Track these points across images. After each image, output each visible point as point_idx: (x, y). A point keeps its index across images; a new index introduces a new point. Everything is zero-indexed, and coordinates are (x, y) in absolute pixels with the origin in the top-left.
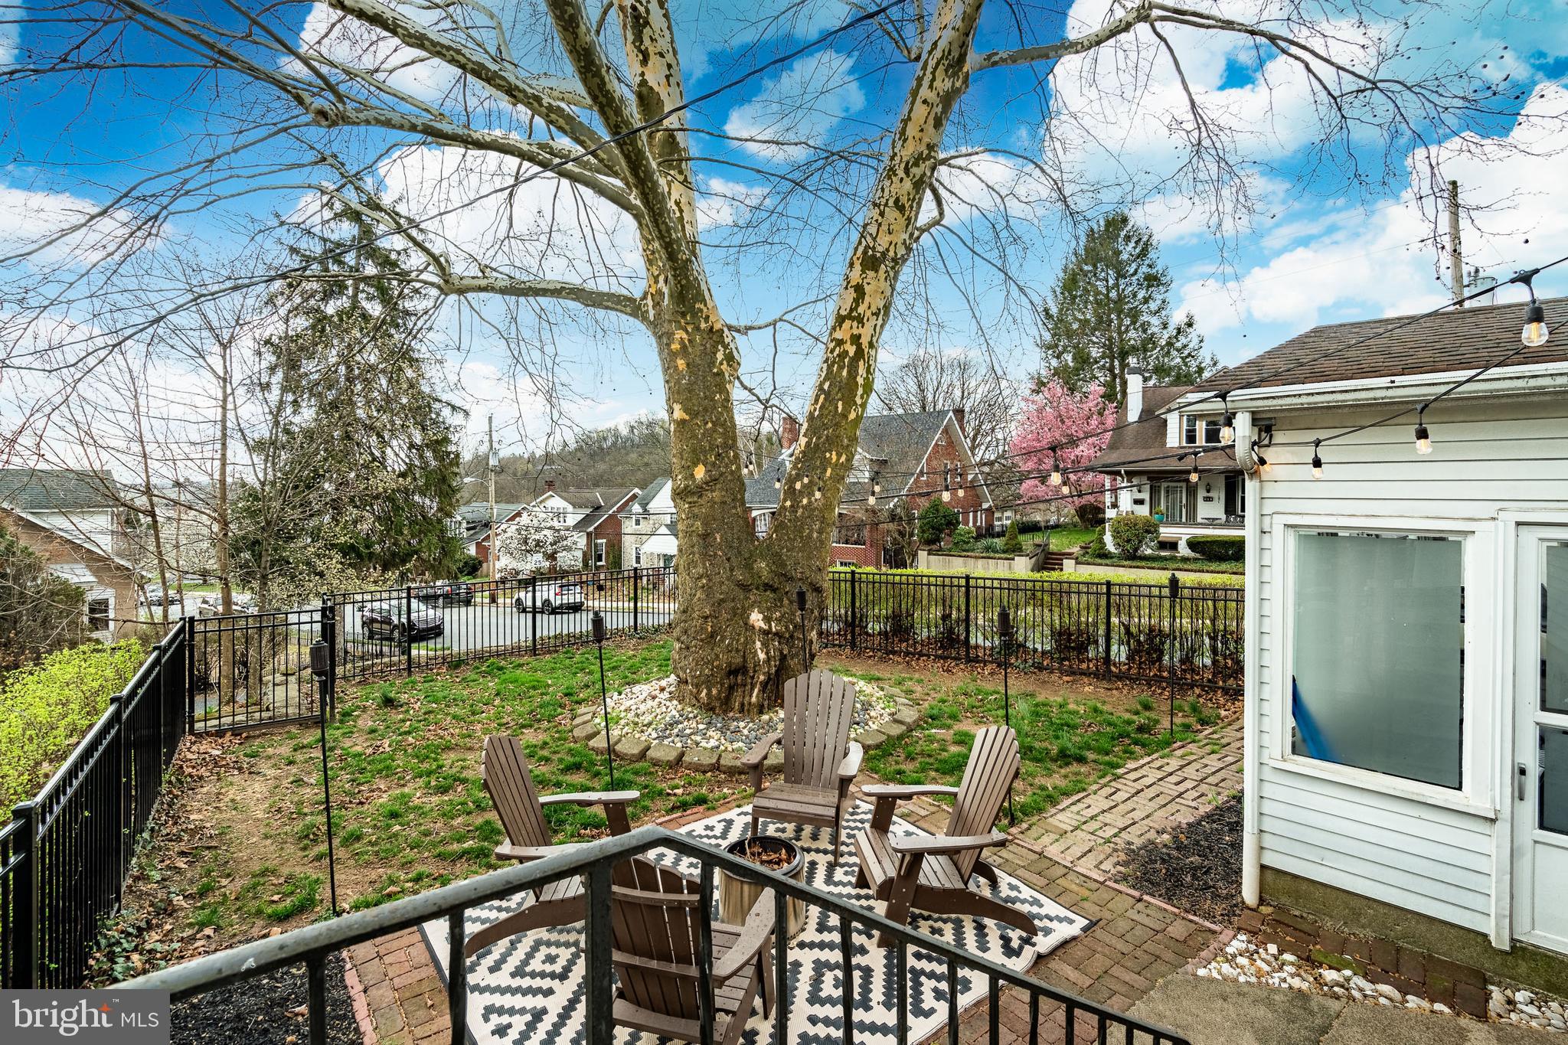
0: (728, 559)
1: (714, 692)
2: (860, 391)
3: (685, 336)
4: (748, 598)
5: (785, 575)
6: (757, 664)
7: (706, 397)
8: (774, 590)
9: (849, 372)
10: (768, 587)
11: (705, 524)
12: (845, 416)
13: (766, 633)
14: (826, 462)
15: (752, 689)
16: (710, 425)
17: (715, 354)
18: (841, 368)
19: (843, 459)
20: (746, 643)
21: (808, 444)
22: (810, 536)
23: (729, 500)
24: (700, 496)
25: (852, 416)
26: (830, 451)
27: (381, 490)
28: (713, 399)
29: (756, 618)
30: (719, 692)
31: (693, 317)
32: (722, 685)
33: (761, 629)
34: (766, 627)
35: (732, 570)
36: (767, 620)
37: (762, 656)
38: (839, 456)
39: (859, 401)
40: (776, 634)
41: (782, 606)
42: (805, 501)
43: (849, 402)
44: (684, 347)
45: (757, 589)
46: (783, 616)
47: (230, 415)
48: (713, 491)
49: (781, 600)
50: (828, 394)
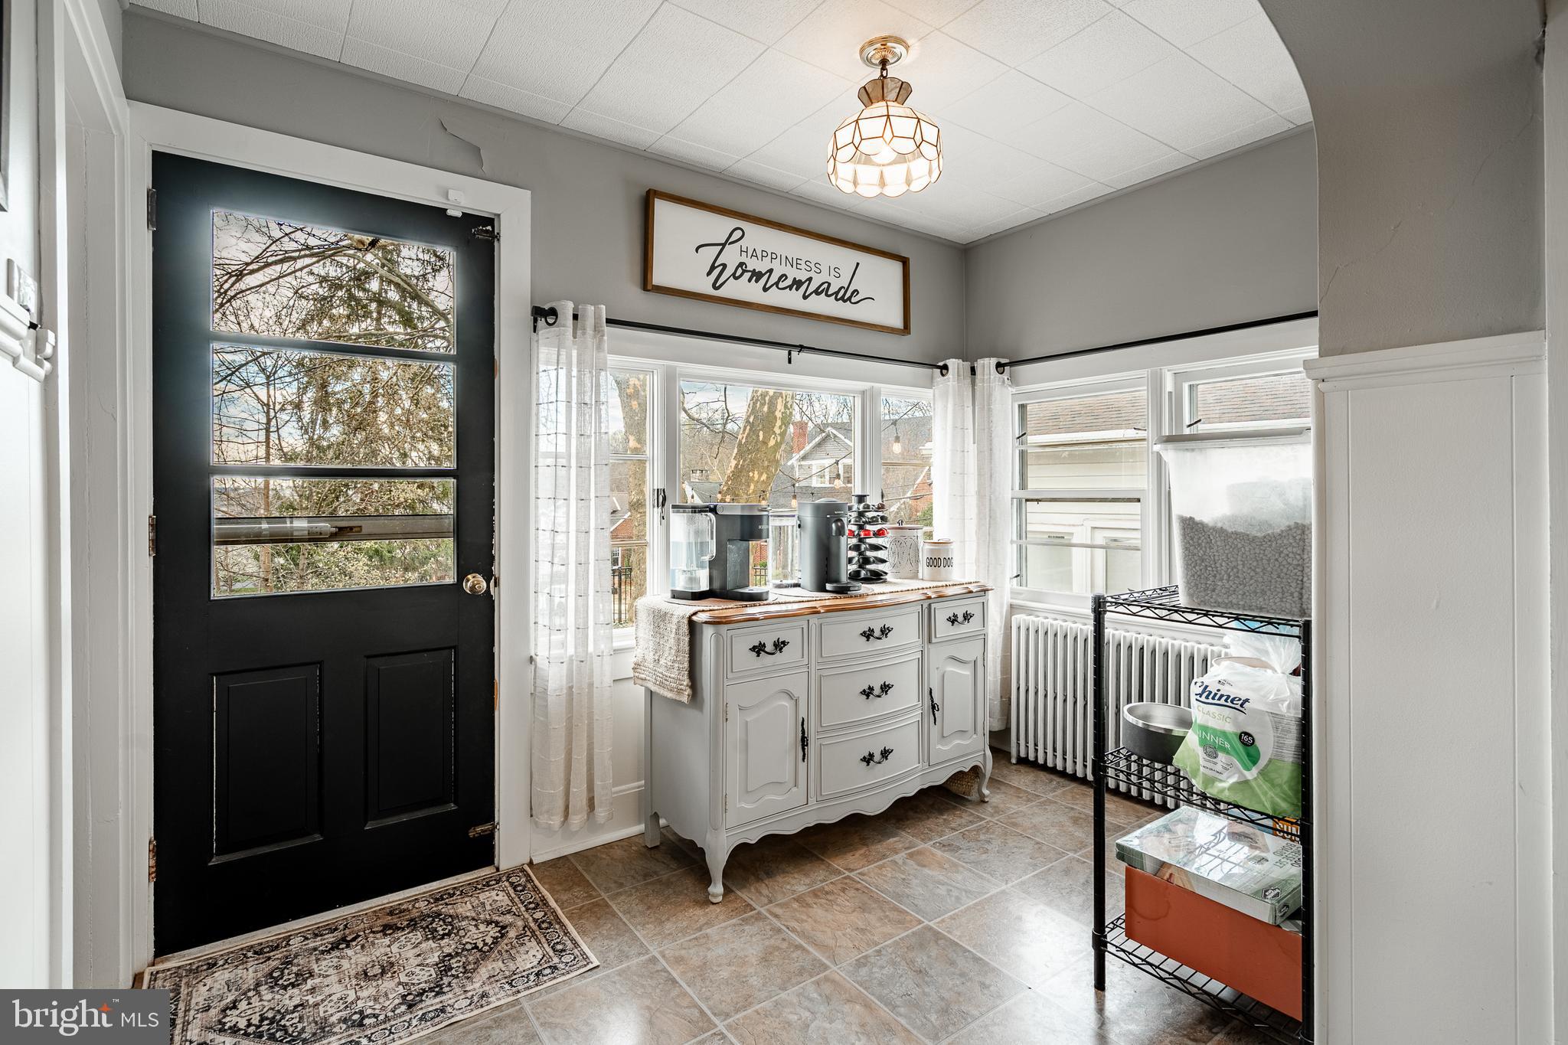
2: (779, 423)
9: (769, 408)
12: (765, 443)
14: (749, 480)
18: (763, 405)
19: (764, 477)
21: (736, 466)
25: (772, 443)
26: (753, 471)
27: (402, 500)
38: (760, 475)
39: (777, 430)
43: (769, 429)
47: (273, 436)
50: (752, 425)
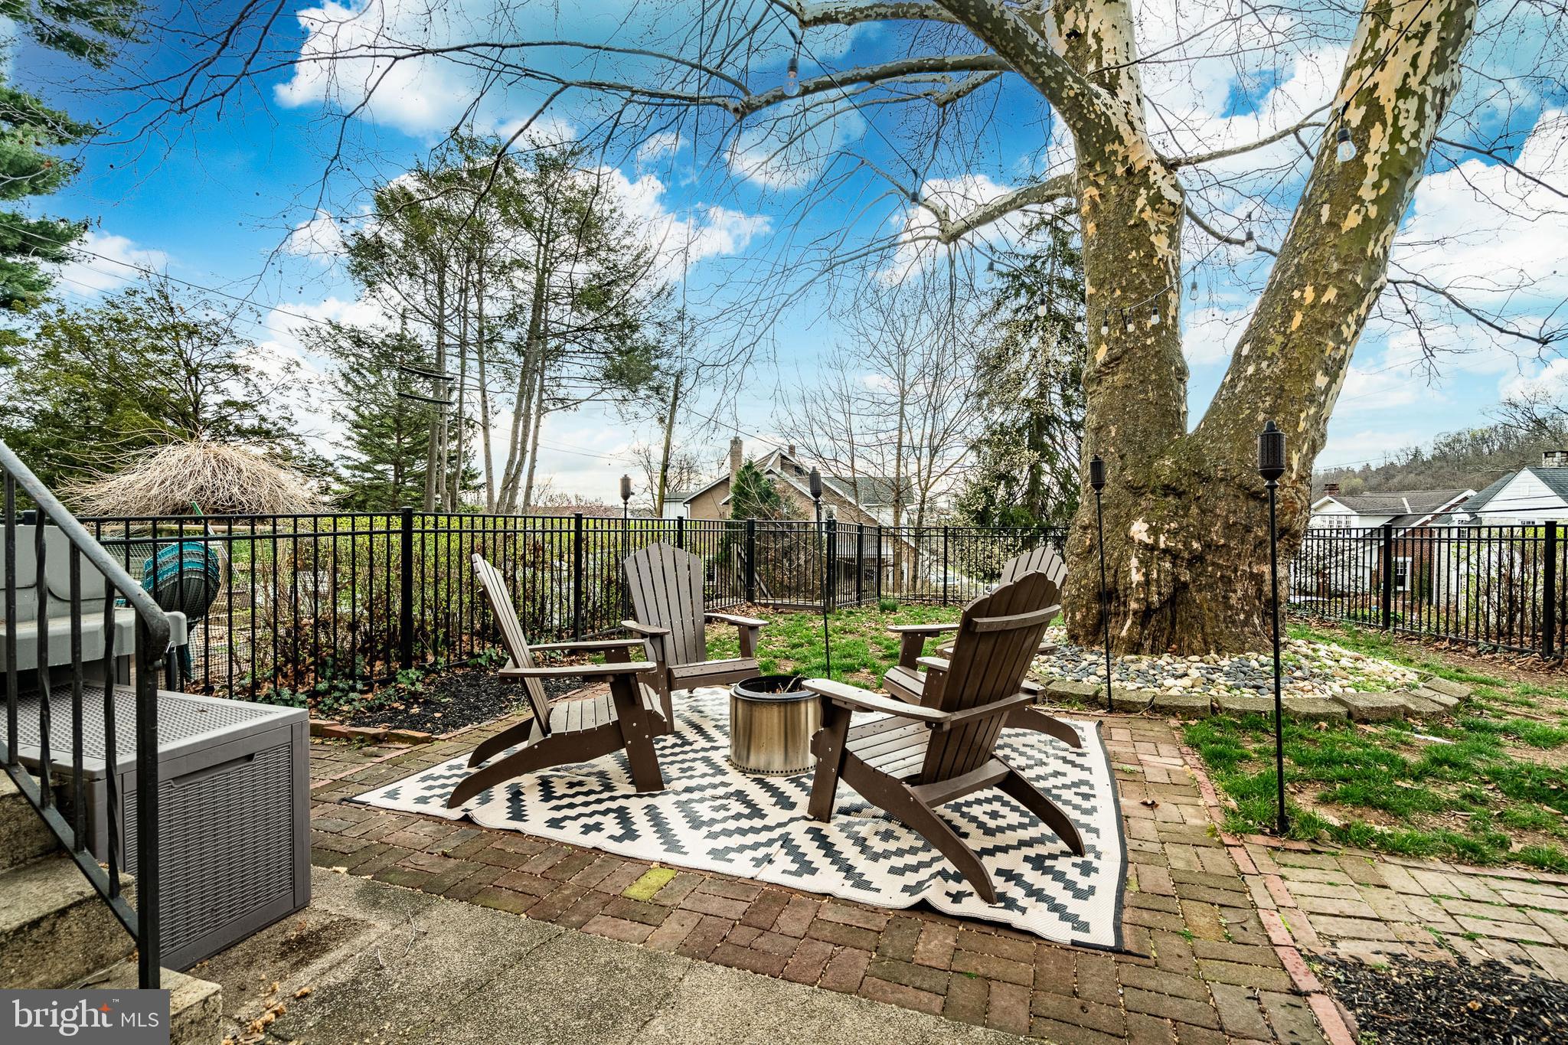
0: (1122, 457)
1: (1078, 616)
3: (1095, 192)
4: (1136, 504)
5: (1198, 474)
6: (1128, 587)
7: (1115, 259)
8: (1179, 495)
10: (1168, 490)
11: (1101, 416)
13: (1151, 548)
14: (1293, 306)
15: (1125, 621)
16: (1118, 293)
17: (1133, 201)
19: (1328, 297)
20: (1120, 559)
22: (1251, 419)
23: (1135, 383)
24: (1100, 383)
26: (1302, 288)
28: (1125, 260)
29: (1139, 530)
30: (1084, 618)
31: (1103, 165)
32: (1089, 609)
33: (1140, 542)
34: (1150, 541)
35: (1122, 469)
36: (1154, 531)
37: (1136, 577)
40: (1166, 551)
41: (1186, 515)
42: (1251, 370)
44: (1094, 206)
45: (1153, 492)
46: (1181, 528)
48: (1114, 374)
49: (1187, 508)
